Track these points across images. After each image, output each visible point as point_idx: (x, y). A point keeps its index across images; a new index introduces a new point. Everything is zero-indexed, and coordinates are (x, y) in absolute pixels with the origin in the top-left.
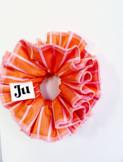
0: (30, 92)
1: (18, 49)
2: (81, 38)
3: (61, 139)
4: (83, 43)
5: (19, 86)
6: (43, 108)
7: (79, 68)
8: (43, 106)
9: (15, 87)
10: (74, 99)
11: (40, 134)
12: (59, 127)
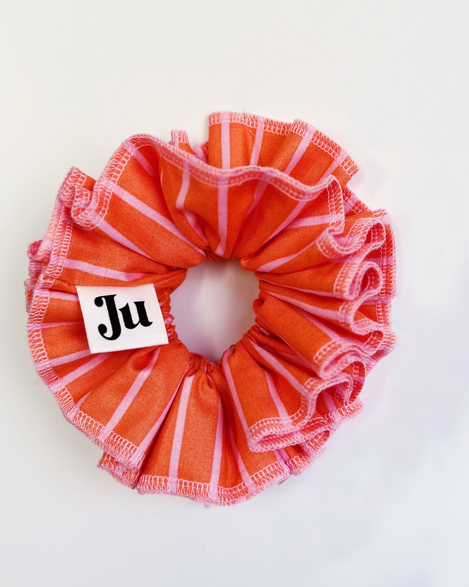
0: (150, 320)
1: (124, 166)
2: (337, 149)
3: (257, 492)
4: (346, 168)
5: (110, 300)
6: (189, 381)
7: (347, 251)
8: (188, 374)
9: (98, 302)
10: (325, 350)
11: (179, 477)
12: (260, 446)
